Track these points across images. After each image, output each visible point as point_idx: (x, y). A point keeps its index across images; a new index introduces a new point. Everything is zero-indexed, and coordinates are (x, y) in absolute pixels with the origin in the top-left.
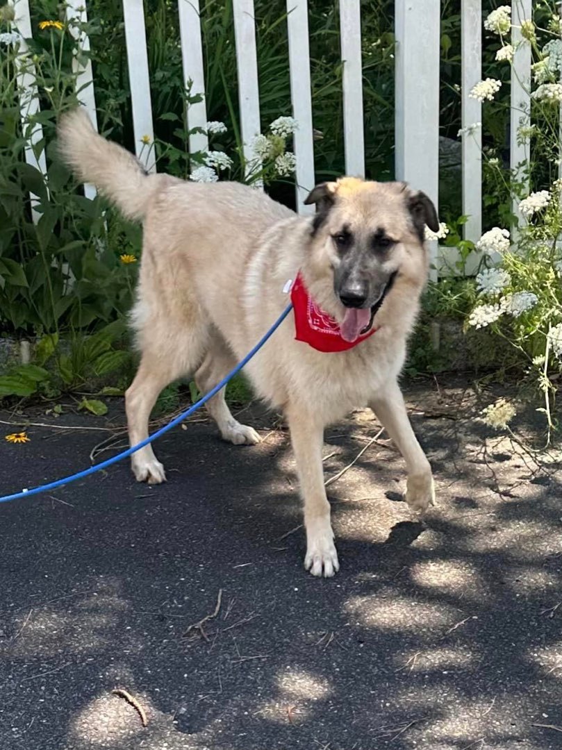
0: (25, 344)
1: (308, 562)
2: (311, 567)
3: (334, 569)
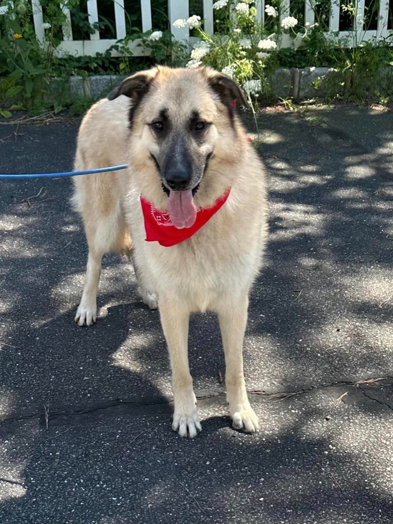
3: (197, 430)
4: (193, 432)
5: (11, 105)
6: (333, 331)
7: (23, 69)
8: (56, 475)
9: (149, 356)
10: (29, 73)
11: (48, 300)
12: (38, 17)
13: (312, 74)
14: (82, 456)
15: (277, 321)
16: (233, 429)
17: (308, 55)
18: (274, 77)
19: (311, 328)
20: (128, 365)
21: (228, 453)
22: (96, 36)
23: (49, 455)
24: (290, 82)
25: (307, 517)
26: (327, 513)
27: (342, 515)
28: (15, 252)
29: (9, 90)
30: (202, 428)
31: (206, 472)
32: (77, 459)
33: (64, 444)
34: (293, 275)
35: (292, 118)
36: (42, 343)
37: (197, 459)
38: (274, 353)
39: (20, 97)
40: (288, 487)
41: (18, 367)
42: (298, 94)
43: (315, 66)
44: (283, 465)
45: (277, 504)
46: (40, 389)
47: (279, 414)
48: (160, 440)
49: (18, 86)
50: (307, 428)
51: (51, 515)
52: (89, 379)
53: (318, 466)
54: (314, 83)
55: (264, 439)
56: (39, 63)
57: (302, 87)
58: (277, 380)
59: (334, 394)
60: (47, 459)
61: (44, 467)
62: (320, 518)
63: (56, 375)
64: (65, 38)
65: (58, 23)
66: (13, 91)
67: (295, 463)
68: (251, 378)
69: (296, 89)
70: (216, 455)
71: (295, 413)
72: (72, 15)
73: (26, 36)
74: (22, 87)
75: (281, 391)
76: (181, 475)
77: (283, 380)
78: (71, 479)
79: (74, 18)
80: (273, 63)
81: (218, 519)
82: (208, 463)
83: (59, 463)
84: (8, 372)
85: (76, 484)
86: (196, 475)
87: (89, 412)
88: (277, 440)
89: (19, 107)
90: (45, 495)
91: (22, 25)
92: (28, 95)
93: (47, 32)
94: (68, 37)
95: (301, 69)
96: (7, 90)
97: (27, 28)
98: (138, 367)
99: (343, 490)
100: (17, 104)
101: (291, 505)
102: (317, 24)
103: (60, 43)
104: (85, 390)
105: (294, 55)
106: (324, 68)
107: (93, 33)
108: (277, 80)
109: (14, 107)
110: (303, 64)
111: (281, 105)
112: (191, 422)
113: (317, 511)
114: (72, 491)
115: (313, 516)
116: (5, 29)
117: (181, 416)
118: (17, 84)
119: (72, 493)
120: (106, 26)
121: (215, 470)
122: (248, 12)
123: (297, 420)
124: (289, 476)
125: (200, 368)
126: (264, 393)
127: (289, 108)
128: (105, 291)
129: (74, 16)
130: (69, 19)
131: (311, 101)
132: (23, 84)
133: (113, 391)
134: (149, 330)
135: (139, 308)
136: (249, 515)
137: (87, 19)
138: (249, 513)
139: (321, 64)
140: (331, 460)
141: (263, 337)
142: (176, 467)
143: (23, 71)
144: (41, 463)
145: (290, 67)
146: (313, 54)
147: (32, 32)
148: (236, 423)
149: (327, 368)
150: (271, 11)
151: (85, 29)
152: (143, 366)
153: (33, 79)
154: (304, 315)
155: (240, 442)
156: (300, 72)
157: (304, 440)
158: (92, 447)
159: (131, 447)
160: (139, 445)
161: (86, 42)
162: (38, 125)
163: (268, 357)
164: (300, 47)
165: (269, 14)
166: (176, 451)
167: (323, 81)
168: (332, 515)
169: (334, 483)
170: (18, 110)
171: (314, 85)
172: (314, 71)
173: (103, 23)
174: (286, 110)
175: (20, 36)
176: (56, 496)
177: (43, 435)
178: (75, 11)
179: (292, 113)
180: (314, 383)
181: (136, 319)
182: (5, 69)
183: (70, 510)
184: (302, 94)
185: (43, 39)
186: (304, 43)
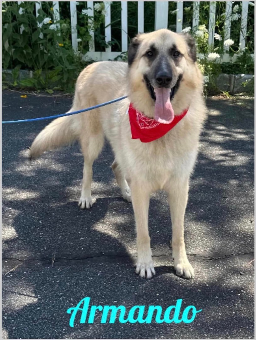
0: (31, 72)
1: (138, 269)
2: (140, 272)
3: (152, 273)
4: (149, 275)
5: (54, 87)
6: (248, 222)
7: (62, 65)
8: (55, 294)
9: (124, 229)
10: (66, 68)
11: (63, 192)
12: (74, 35)
13: (242, 78)
14: (74, 284)
15: (211, 213)
16: (177, 275)
17: (240, 67)
18: (218, 79)
19: (233, 219)
20: (110, 233)
21: (172, 290)
22: (109, 49)
23: (52, 282)
24: (228, 82)
25: (223, 333)
26: (237, 332)
27: (248, 334)
28: (45, 165)
29: (53, 78)
30: (156, 273)
31: (156, 300)
32: (70, 286)
33: (63, 276)
34: (223, 188)
35: (229, 103)
36: (55, 217)
37: (151, 292)
38: (207, 232)
39: (60, 82)
40: (211, 314)
41: (38, 229)
42: (233, 90)
43: (245, 73)
44: (209, 300)
45: (203, 324)
46: (51, 243)
47: (208, 269)
48: (127, 279)
49: (59, 76)
50: (227, 278)
51: (48, 318)
52: (84, 240)
53: (233, 302)
54: (243, 83)
55: (197, 283)
56: (73, 63)
57: (235, 85)
58: (208, 249)
59: (247, 260)
60: (50, 284)
61: (47, 289)
62: (233, 335)
63: (62, 236)
64: (90, 50)
65: (86, 40)
66: (56, 78)
67: (218, 300)
68: (191, 246)
69: (232, 87)
70: (163, 290)
71: (219, 269)
72: (95, 36)
73: (66, 46)
74: (61, 76)
75: (211, 255)
76: (138, 301)
77: (213, 249)
78: (64, 298)
79: (96, 38)
80: (217, 71)
81: (162, 330)
82: (158, 295)
83: (58, 288)
84: (31, 232)
85: (68, 301)
86: (149, 301)
87: (82, 259)
88: (206, 284)
89: (58, 88)
90: (46, 306)
91: (64, 40)
92: (65, 81)
93: (79, 45)
94: (92, 49)
95: (236, 75)
96: (52, 78)
97: (67, 42)
98: (116, 234)
99: (249, 318)
100: (57, 86)
101: (212, 325)
102: (247, 48)
103: (86, 52)
104: (80, 246)
105: (232, 66)
106: (250, 75)
107: (107, 47)
108: (220, 81)
109: (55, 88)
110: (237, 72)
111: (222, 95)
112: (148, 268)
113: (230, 330)
114: (64, 305)
115: (228, 333)
116: (54, 41)
117: (142, 264)
118: (58, 74)
119: (64, 306)
120: (116, 44)
121: (162, 299)
122: (203, 36)
123: (220, 273)
124: (213, 307)
125: (157, 238)
126: (199, 256)
127: (226, 97)
128: (100, 190)
129: (97, 37)
130: (93, 38)
131: (241, 94)
132: (62, 74)
133: (99, 248)
134: (126, 214)
135: (121, 201)
136: (183, 328)
137: (104, 39)
138: (183, 327)
139: (248, 73)
140: (242, 299)
141: (201, 222)
142: (136, 295)
143: (63, 67)
144: (46, 287)
145: (228, 74)
146: (244, 66)
147: (70, 44)
148: (179, 271)
149: (242, 244)
150: (218, 37)
151: (103, 45)
152: (120, 234)
153: (68, 71)
154: (229, 211)
155: (180, 283)
156: (235, 77)
157: (224, 286)
158: (81, 280)
159: (107, 281)
160: (112, 280)
161: (103, 53)
162: (69, 98)
163: (203, 234)
164: (236, 62)
165: (216, 39)
166: (137, 285)
167: (249, 83)
168: (240, 333)
169: (243, 313)
170: (58, 90)
171: (243, 85)
172: (243, 76)
173: (114, 42)
174: (224, 98)
175: (62, 45)
176: (54, 307)
177: (50, 270)
178: (97, 33)
179: (228, 100)
180: (233, 252)
181: (118, 207)
182: (52, 65)
183: (62, 317)
184: (235, 90)
185: (77, 49)
186: (238, 60)
